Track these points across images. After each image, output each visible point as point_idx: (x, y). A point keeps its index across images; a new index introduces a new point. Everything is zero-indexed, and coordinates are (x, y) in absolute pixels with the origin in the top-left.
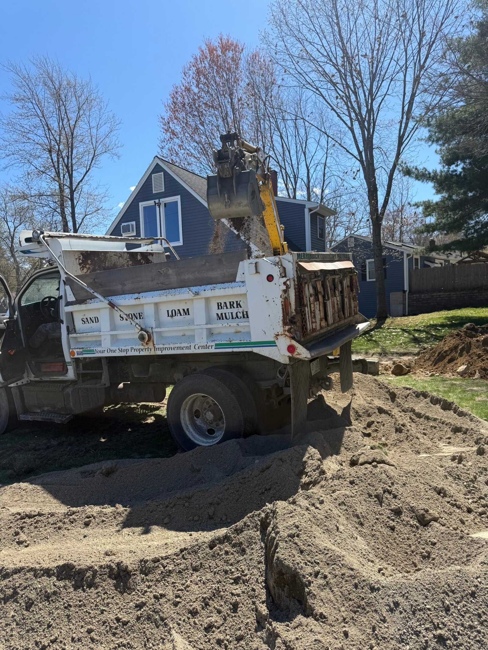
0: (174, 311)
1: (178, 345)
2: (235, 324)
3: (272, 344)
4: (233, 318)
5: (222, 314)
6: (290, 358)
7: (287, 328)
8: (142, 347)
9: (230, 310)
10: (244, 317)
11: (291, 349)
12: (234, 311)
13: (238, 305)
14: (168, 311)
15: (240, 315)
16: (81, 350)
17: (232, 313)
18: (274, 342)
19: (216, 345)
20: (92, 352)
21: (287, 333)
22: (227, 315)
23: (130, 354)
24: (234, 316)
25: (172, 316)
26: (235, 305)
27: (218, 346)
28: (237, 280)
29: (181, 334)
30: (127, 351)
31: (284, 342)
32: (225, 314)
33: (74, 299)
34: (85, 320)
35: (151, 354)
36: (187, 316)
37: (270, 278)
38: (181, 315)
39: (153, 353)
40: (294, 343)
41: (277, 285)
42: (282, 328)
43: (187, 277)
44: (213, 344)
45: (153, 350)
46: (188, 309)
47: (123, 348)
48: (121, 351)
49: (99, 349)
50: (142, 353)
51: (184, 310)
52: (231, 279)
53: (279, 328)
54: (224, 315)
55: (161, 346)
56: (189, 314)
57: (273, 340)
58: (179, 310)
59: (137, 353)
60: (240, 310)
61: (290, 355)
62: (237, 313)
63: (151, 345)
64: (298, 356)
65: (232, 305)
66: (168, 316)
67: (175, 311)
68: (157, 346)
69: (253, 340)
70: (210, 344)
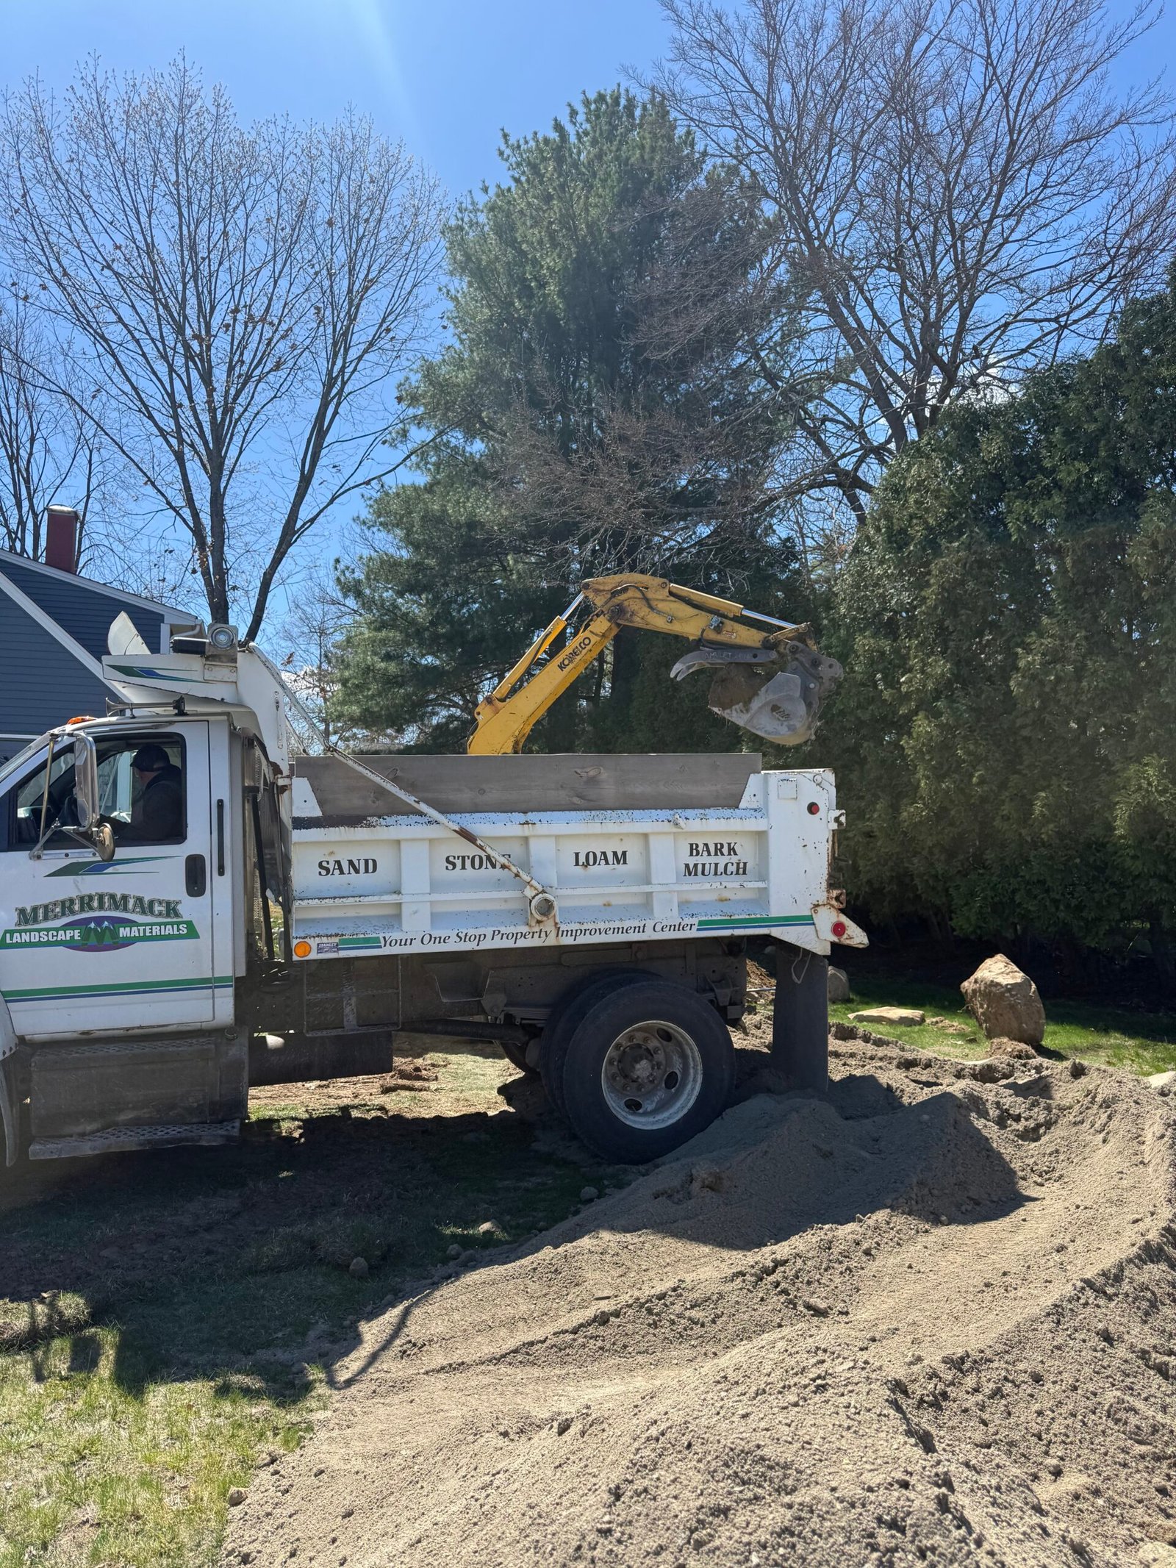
0: (591, 856)
1: (617, 924)
2: (737, 885)
3: (808, 921)
4: (716, 874)
5: (696, 865)
6: (833, 944)
7: (835, 893)
8: (525, 929)
9: (713, 859)
10: (737, 873)
11: (838, 929)
12: (722, 861)
13: (732, 850)
14: (577, 855)
15: (731, 868)
16: (336, 940)
17: (716, 865)
18: (811, 918)
19: (701, 923)
20: (374, 943)
21: (834, 902)
22: (707, 867)
23: (487, 945)
24: (721, 869)
25: (587, 864)
26: (725, 850)
27: (703, 925)
28: (742, 805)
29: (600, 902)
30: (480, 938)
31: (828, 918)
32: (704, 865)
33: (317, 812)
34: (331, 867)
35: (548, 943)
36: (621, 867)
37: (813, 808)
38: (607, 863)
39: (551, 941)
40: (844, 919)
41: (824, 820)
42: (825, 894)
43: (639, 789)
44: (695, 921)
45: (553, 934)
46: (624, 853)
47: (471, 932)
48: (466, 938)
49: (396, 935)
50: (522, 943)
51: (615, 854)
52: (732, 802)
53: (820, 894)
54: (700, 867)
55: (575, 927)
56: (625, 862)
57: (808, 913)
58: (604, 854)
59: (508, 944)
60: (734, 859)
61: (835, 939)
62: (726, 866)
63: (548, 926)
64: (848, 942)
65: (719, 850)
66: (577, 864)
67: (595, 855)
68: (563, 927)
69: (774, 914)
70: (688, 921)
